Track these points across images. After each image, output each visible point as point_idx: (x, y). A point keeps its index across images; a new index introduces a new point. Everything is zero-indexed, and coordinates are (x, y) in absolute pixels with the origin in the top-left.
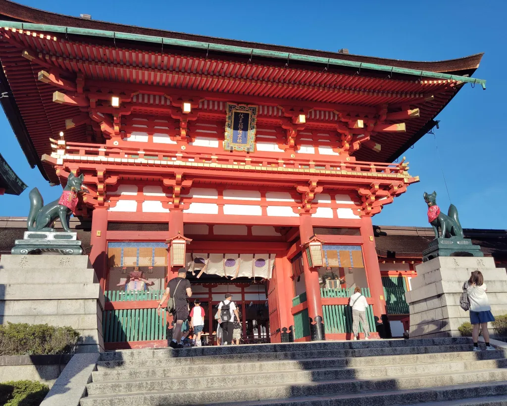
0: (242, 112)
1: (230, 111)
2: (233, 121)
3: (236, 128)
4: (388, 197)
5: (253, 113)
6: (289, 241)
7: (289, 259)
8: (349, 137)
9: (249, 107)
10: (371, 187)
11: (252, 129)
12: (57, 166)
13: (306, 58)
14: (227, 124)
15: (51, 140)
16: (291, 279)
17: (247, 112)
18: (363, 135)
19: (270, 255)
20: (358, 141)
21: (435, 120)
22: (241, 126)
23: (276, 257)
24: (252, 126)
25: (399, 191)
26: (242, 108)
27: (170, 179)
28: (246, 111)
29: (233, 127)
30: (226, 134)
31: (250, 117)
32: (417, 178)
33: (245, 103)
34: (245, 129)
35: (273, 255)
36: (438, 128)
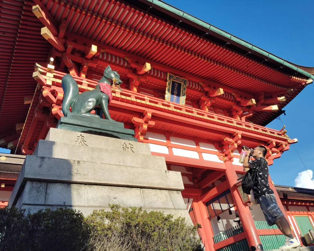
0: (177, 82)
1: (170, 79)
2: (171, 86)
3: (172, 93)
4: (278, 153)
5: (184, 84)
6: (202, 188)
7: (203, 203)
8: (242, 112)
9: (182, 79)
10: (269, 144)
11: (183, 95)
12: (45, 87)
13: (240, 42)
14: (167, 88)
15: (37, 65)
16: (208, 220)
17: (180, 83)
18: (247, 113)
19: (189, 200)
20: (245, 116)
21: (283, 109)
22: (176, 92)
23: (194, 201)
24: (183, 93)
25: (286, 148)
26: (177, 79)
27: (138, 118)
28: (180, 81)
29: (170, 91)
30: (166, 96)
31: (182, 87)
32: (296, 140)
33: (180, 76)
34: (178, 95)
35: (191, 200)
36: (285, 115)
